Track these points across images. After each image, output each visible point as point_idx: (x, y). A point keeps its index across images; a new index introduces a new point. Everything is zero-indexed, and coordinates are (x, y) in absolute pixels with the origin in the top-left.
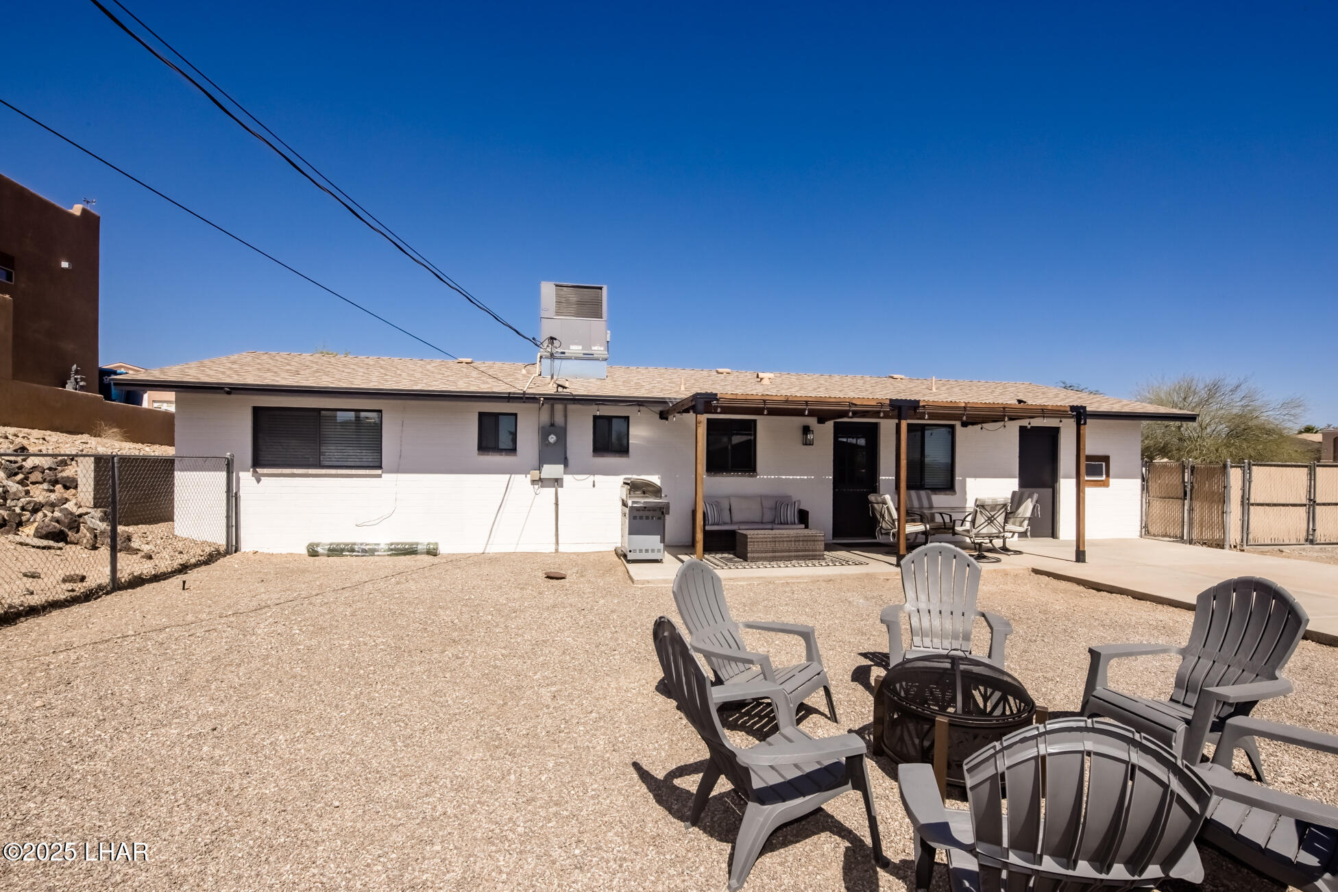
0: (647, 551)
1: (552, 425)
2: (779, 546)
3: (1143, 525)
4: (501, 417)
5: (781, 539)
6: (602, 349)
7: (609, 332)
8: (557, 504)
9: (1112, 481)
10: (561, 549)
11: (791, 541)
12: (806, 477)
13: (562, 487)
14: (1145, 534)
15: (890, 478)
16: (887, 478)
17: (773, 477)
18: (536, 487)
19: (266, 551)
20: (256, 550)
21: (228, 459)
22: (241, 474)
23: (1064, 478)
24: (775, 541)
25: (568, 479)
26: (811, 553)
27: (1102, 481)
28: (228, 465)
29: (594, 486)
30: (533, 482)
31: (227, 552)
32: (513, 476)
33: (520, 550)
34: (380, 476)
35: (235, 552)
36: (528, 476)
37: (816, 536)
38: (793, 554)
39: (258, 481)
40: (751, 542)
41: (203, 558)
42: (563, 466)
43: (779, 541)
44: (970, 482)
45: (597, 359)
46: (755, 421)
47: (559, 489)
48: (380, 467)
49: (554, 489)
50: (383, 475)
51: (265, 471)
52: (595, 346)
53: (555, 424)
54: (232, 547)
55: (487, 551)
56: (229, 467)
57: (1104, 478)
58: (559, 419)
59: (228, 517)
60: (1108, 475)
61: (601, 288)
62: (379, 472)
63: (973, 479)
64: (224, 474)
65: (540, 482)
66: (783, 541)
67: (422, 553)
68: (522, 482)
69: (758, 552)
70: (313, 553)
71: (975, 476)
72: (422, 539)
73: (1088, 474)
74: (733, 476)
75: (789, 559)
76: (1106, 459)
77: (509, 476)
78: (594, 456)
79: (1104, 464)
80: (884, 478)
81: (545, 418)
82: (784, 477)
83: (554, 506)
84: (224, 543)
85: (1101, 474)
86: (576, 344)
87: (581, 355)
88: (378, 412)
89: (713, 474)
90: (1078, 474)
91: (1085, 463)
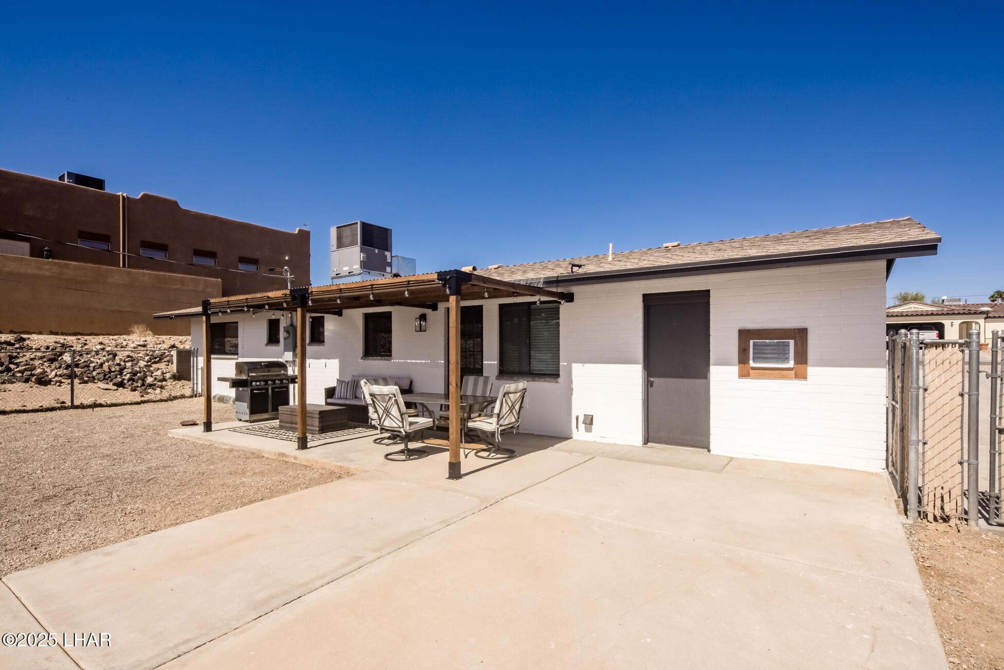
0: (243, 413)
3: (890, 449)
6: (358, 267)
7: (361, 254)
9: (811, 370)
12: (424, 361)
15: (492, 363)
16: (489, 362)
17: (401, 361)
23: (718, 364)
27: (789, 369)
29: (310, 366)
31: (191, 397)
40: (281, 413)
44: (577, 368)
45: (355, 275)
48: (237, 354)
50: (238, 358)
52: (354, 266)
57: (793, 365)
60: (801, 361)
61: (357, 223)
62: (236, 357)
63: (580, 365)
66: (295, 415)
69: (284, 422)
71: (584, 361)
76: (800, 335)
79: (792, 342)
80: (486, 362)
82: (409, 361)
85: (788, 360)
86: (346, 266)
87: (348, 274)
88: (237, 322)
89: (367, 358)
90: (743, 359)
91: (751, 342)
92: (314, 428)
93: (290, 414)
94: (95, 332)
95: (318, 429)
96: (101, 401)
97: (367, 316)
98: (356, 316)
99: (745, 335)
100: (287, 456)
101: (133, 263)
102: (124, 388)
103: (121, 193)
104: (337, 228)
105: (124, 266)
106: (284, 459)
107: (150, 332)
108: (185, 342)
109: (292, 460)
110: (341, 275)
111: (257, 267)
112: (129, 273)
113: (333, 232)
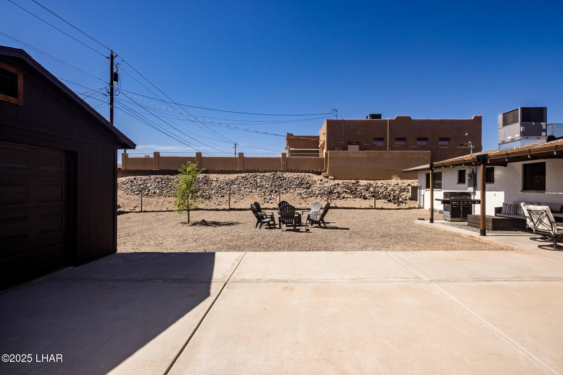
0: (447, 217)
5: (477, 219)
6: (519, 135)
7: (521, 127)
24: (475, 219)
25: (477, 193)
31: (418, 208)
34: (441, 191)
39: (426, 192)
42: (473, 188)
43: (477, 220)
45: (516, 141)
48: (441, 188)
52: (516, 135)
54: (421, 207)
56: (420, 188)
59: (420, 200)
61: (518, 109)
62: (440, 190)
66: (478, 220)
74: (534, 192)
86: (509, 136)
87: (511, 140)
88: (441, 172)
89: (525, 191)
92: (489, 227)
93: (474, 219)
94: (380, 179)
95: (491, 228)
96: (384, 207)
97: (525, 166)
98: (518, 166)
100: (475, 238)
101: (392, 148)
102: (391, 202)
103: (388, 119)
104: (503, 114)
105: (389, 150)
106: (473, 239)
107: (399, 178)
108: (415, 183)
109: (478, 240)
110: (506, 142)
111: (449, 142)
112: (392, 152)
113: (500, 117)
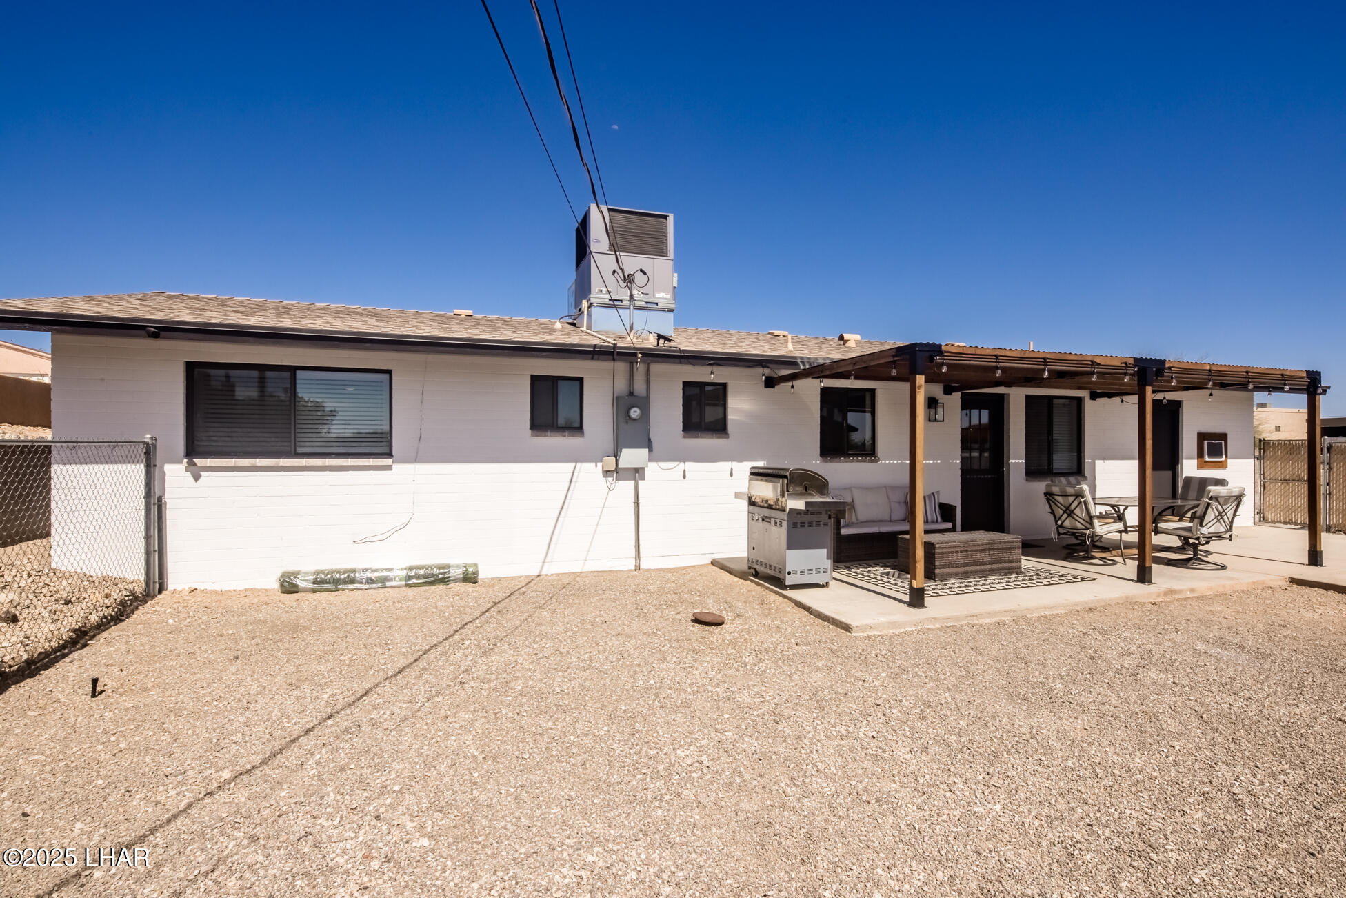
0: (810, 571)
1: (631, 394)
2: (972, 557)
3: (1257, 511)
4: (560, 383)
5: (974, 548)
6: (668, 296)
7: (676, 275)
8: (637, 503)
9: (1229, 461)
10: (645, 564)
11: (985, 550)
13: (644, 479)
14: (1260, 521)
15: (1020, 462)
16: (1017, 461)
17: (895, 462)
18: (610, 479)
19: (210, 587)
20: (194, 587)
21: (147, 444)
22: (168, 468)
23: (1186, 459)
24: (967, 551)
25: (652, 469)
26: (1007, 565)
27: (1221, 462)
28: (147, 453)
29: (684, 477)
30: (606, 473)
31: (148, 595)
32: (579, 465)
33: (590, 567)
34: (389, 468)
35: (160, 592)
36: (600, 465)
37: (1012, 542)
38: (987, 567)
39: (197, 478)
40: (939, 553)
41: (110, 611)
42: (646, 450)
43: (971, 551)
44: (1099, 464)
45: (663, 310)
46: (872, 392)
47: (641, 483)
48: (390, 455)
49: (633, 483)
50: (395, 467)
51: (209, 462)
52: (659, 292)
53: (635, 393)
54: (156, 584)
55: (543, 573)
56: (150, 457)
57: (1223, 459)
58: (639, 387)
59: (148, 537)
60: (1226, 456)
61: (666, 217)
62: (388, 461)
63: (1101, 462)
64: (141, 468)
65: (616, 473)
66: (976, 551)
67: (456, 580)
68: (591, 472)
69: (948, 566)
70: (288, 587)
71: (1104, 458)
72: (455, 558)
73: (1210, 455)
74: (852, 461)
75: (983, 574)
76: (1224, 437)
77: (573, 465)
78: (684, 437)
79: (1223, 442)
80: (1013, 461)
81: (621, 385)
83: (633, 506)
84: (142, 578)
85: (1220, 455)
87: (643, 304)
89: (828, 459)
90: (1200, 455)
91: (1206, 442)
98: (808, 390)
99: (1202, 437)
